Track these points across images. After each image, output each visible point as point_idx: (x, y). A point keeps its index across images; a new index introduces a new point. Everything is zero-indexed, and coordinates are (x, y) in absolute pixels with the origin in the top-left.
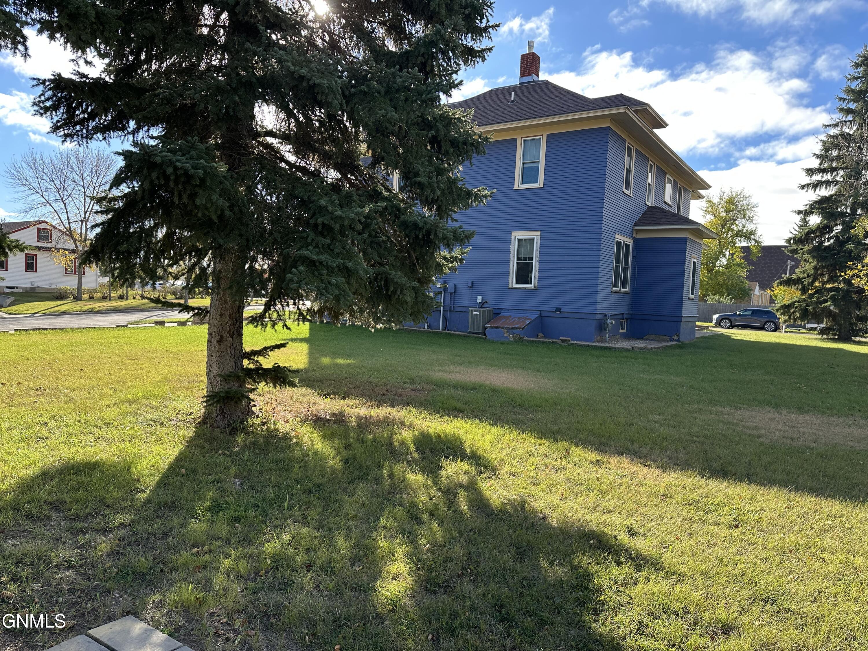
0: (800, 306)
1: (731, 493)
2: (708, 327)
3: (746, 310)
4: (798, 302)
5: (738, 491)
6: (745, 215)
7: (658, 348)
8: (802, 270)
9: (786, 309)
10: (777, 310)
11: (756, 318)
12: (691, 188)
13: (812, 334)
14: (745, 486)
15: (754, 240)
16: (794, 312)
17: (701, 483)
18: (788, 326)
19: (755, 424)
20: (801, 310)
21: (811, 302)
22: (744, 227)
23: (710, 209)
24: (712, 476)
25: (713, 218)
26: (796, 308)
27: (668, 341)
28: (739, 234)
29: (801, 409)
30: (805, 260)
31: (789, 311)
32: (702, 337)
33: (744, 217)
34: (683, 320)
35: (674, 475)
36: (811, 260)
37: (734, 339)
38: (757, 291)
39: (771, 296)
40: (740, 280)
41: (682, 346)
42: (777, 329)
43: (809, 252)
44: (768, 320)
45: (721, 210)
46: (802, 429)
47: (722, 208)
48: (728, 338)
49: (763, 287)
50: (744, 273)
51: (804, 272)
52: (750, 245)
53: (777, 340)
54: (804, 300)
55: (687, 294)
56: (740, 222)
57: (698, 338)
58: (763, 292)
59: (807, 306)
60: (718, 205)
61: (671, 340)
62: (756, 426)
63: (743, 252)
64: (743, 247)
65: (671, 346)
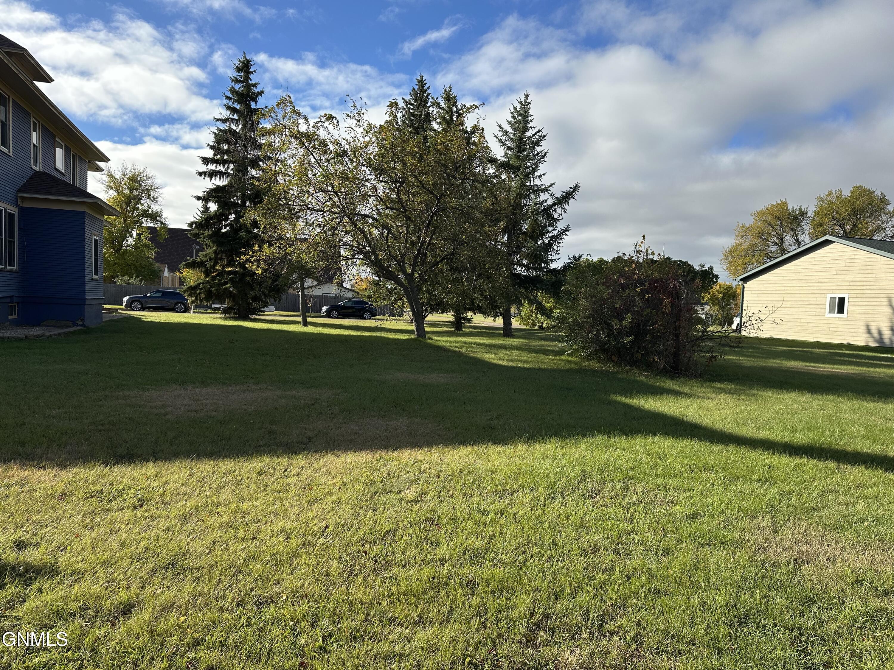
0: (205, 287)
1: (136, 474)
2: (117, 310)
3: (157, 292)
4: (203, 283)
5: (143, 471)
6: (149, 195)
7: (59, 335)
8: (204, 253)
9: (192, 290)
10: (185, 292)
11: (166, 300)
12: (87, 158)
13: (217, 313)
14: (151, 465)
15: (160, 221)
16: (200, 293)
17: (105, 472)
18: (196, 307)
19: (163, 403)
20: (206, 291)
21: (214, 284)
22: (150, 208)
23: (112, 184)
24: (117, 463)
25: (116, 194)
26: (201, 289)
27: (71, 327)
28: (145, 214)
29: (204, 383)
30: (206, 244)
31: (195, 293)
32: (110, 321)
33: (149, 198)
34: (87, 302)
35: (75, 470)
36: (211, 245)
37: (144, 321)
38: (166, 273)
39: (180, 278)
40: (148, 261)
41: (87, 331)
42: (186, 310)
43: (210, 237)
44: (177, 301)
45: (125, 187)
46: (204, 401)
47: (125, 184)
48: (138, 320)
49: (172, 269)
50: (152, 255)
51: (206, 256)
52: (156, 226)
53: (186, 321)
54: (208, 282)
55: (91, 274)
56: (145, 203)
57: (106, 322)
58: (173, 274)
59: (211, 287)
60: (121, 182)
61: (75, 325)
62: (163, 405)
63: (150, 233)
64: (149, 228)
65: (75, 331)
